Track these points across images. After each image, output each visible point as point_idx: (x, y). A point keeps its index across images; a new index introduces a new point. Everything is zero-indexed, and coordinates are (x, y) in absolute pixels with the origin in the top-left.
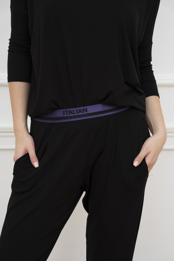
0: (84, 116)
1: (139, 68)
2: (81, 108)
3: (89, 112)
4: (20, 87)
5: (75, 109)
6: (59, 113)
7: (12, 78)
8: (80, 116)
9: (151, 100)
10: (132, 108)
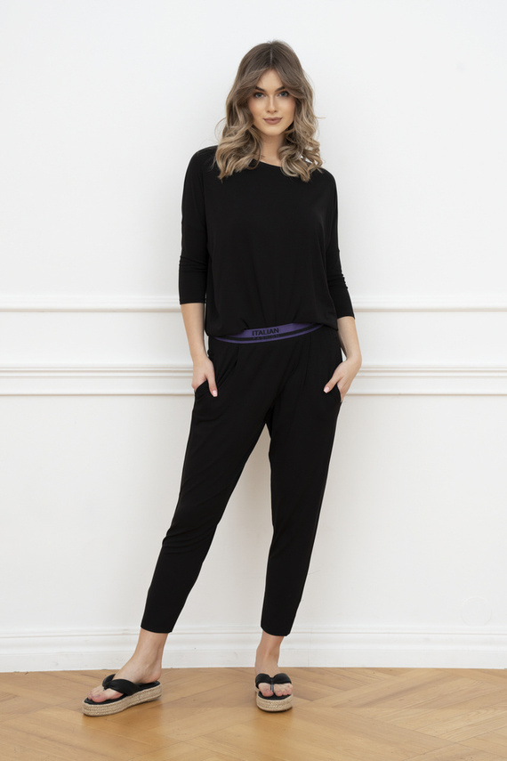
0: (275, 336)
1: (328, 282)
2: (273, 328)
3: (280, 333)
4: (195, 309)
5: (265, 329)
6: (248, 334)
7: (184, 299)
8: (271, 337)
9: (345, 321)
10: (325, 326)
